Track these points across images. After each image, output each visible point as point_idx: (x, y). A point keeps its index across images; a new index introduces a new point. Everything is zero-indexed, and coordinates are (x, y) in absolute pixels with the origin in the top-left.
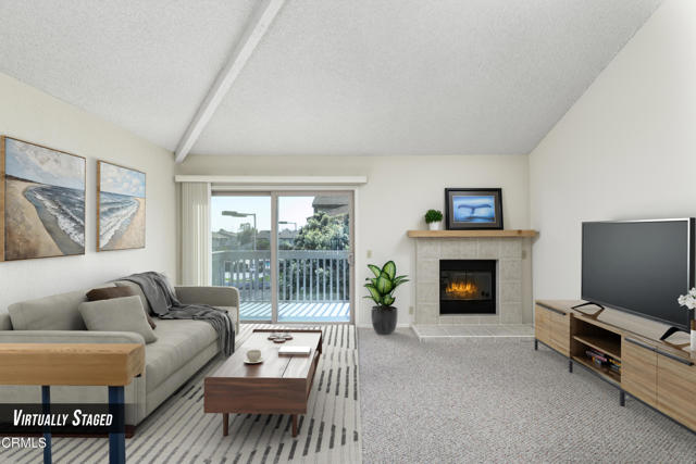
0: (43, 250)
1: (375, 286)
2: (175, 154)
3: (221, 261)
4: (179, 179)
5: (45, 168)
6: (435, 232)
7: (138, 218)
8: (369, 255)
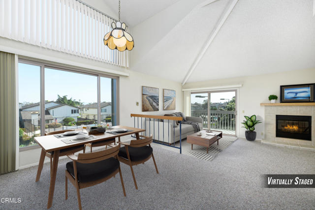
0: (150, 110)
1: (246, 123)
2: (182, 83)
3: (194, 113)
4: (183, 90)
5: (150, 92)
6: (273, 104)
7: (173, 102)
8: (244, 112)
